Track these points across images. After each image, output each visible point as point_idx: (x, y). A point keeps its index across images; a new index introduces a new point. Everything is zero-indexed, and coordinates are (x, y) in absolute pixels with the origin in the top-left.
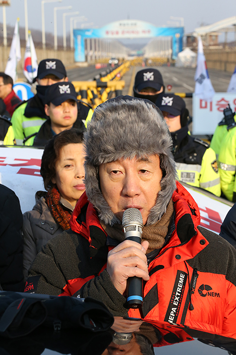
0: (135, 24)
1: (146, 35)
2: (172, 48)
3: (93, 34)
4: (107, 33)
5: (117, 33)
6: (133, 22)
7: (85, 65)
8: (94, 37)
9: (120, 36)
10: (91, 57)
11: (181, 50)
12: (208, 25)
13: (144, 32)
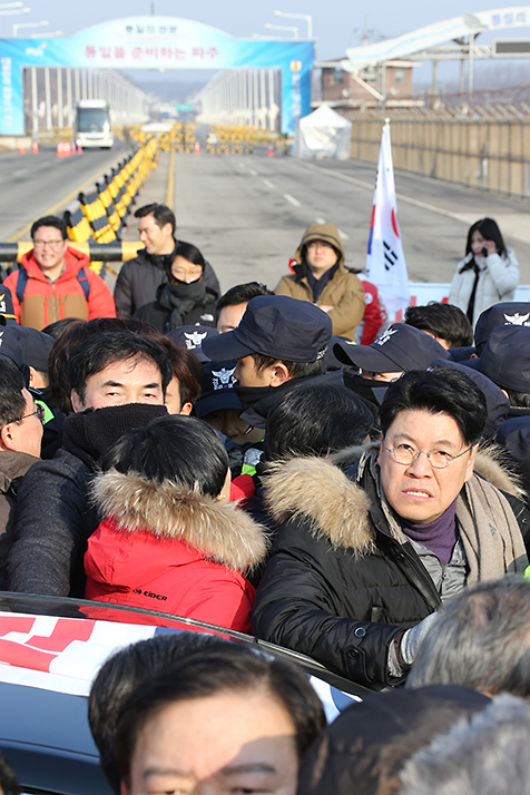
0: (173, 29)
1: (205, 63)
2: (279, 102)
3: (47, 53)
4: (91, 51)
5: (120, 53)
6: (168, 21)
7: (25, 144)
8: (50, 63)
9: (128, 63)
10: (42, 121)
11: (308, 109)
12: (383, 38)
13: (196, 52)
